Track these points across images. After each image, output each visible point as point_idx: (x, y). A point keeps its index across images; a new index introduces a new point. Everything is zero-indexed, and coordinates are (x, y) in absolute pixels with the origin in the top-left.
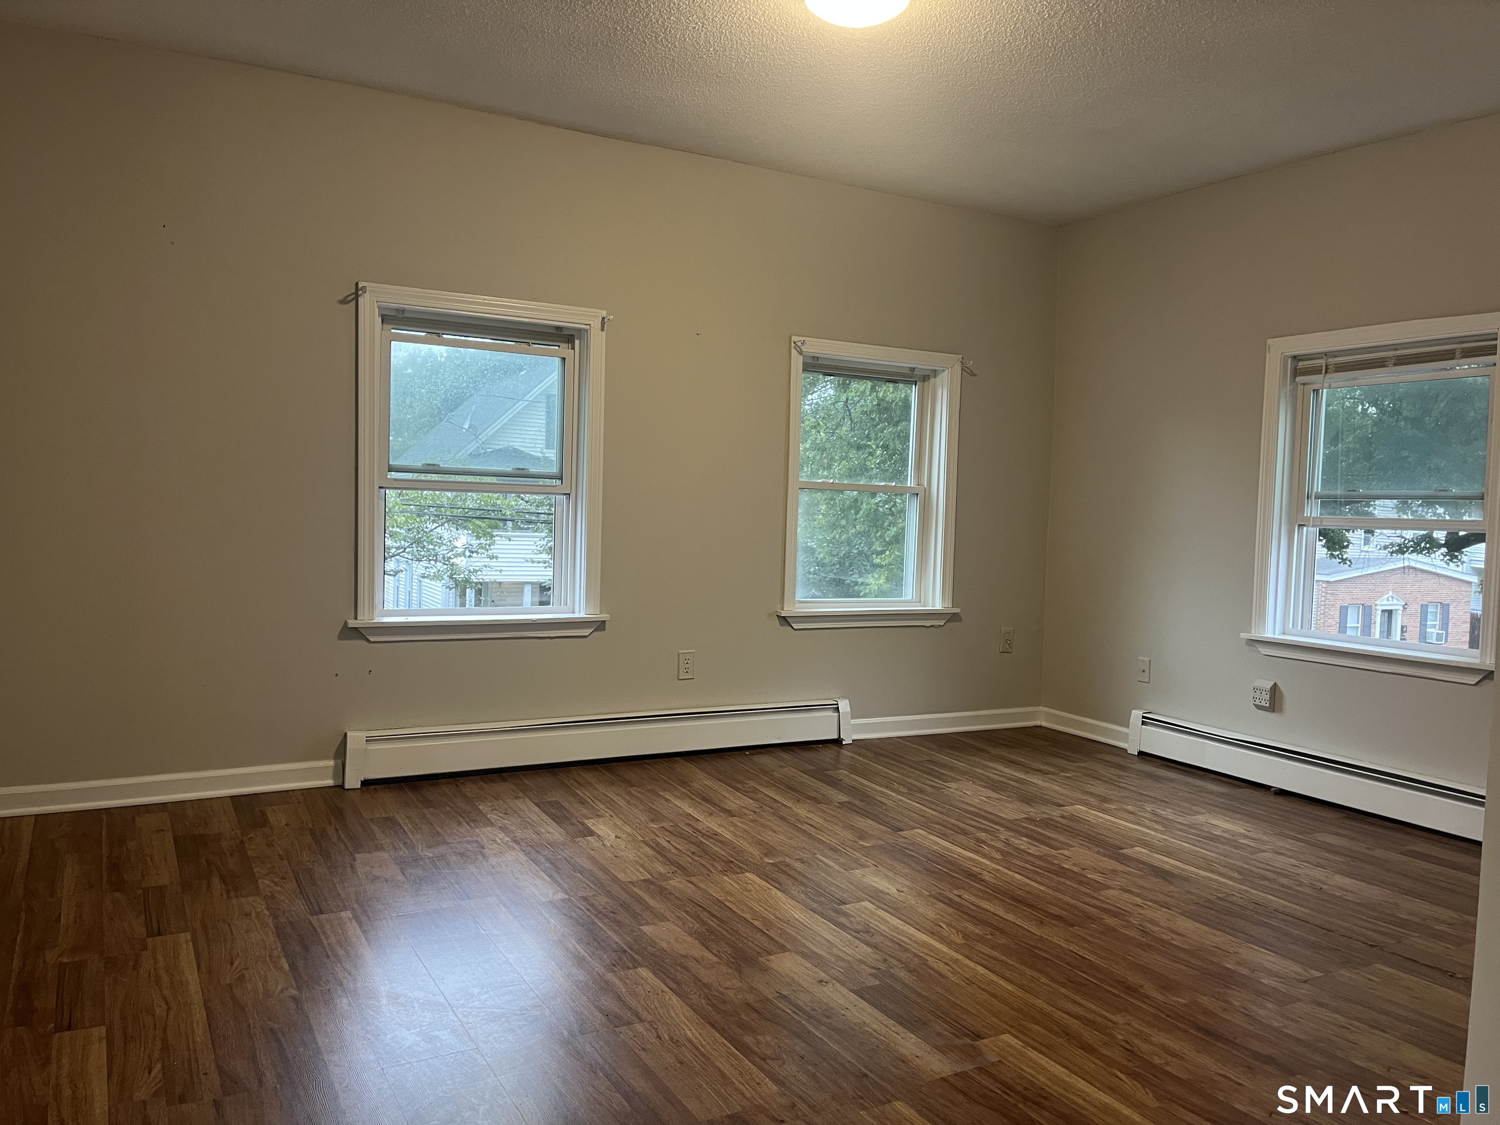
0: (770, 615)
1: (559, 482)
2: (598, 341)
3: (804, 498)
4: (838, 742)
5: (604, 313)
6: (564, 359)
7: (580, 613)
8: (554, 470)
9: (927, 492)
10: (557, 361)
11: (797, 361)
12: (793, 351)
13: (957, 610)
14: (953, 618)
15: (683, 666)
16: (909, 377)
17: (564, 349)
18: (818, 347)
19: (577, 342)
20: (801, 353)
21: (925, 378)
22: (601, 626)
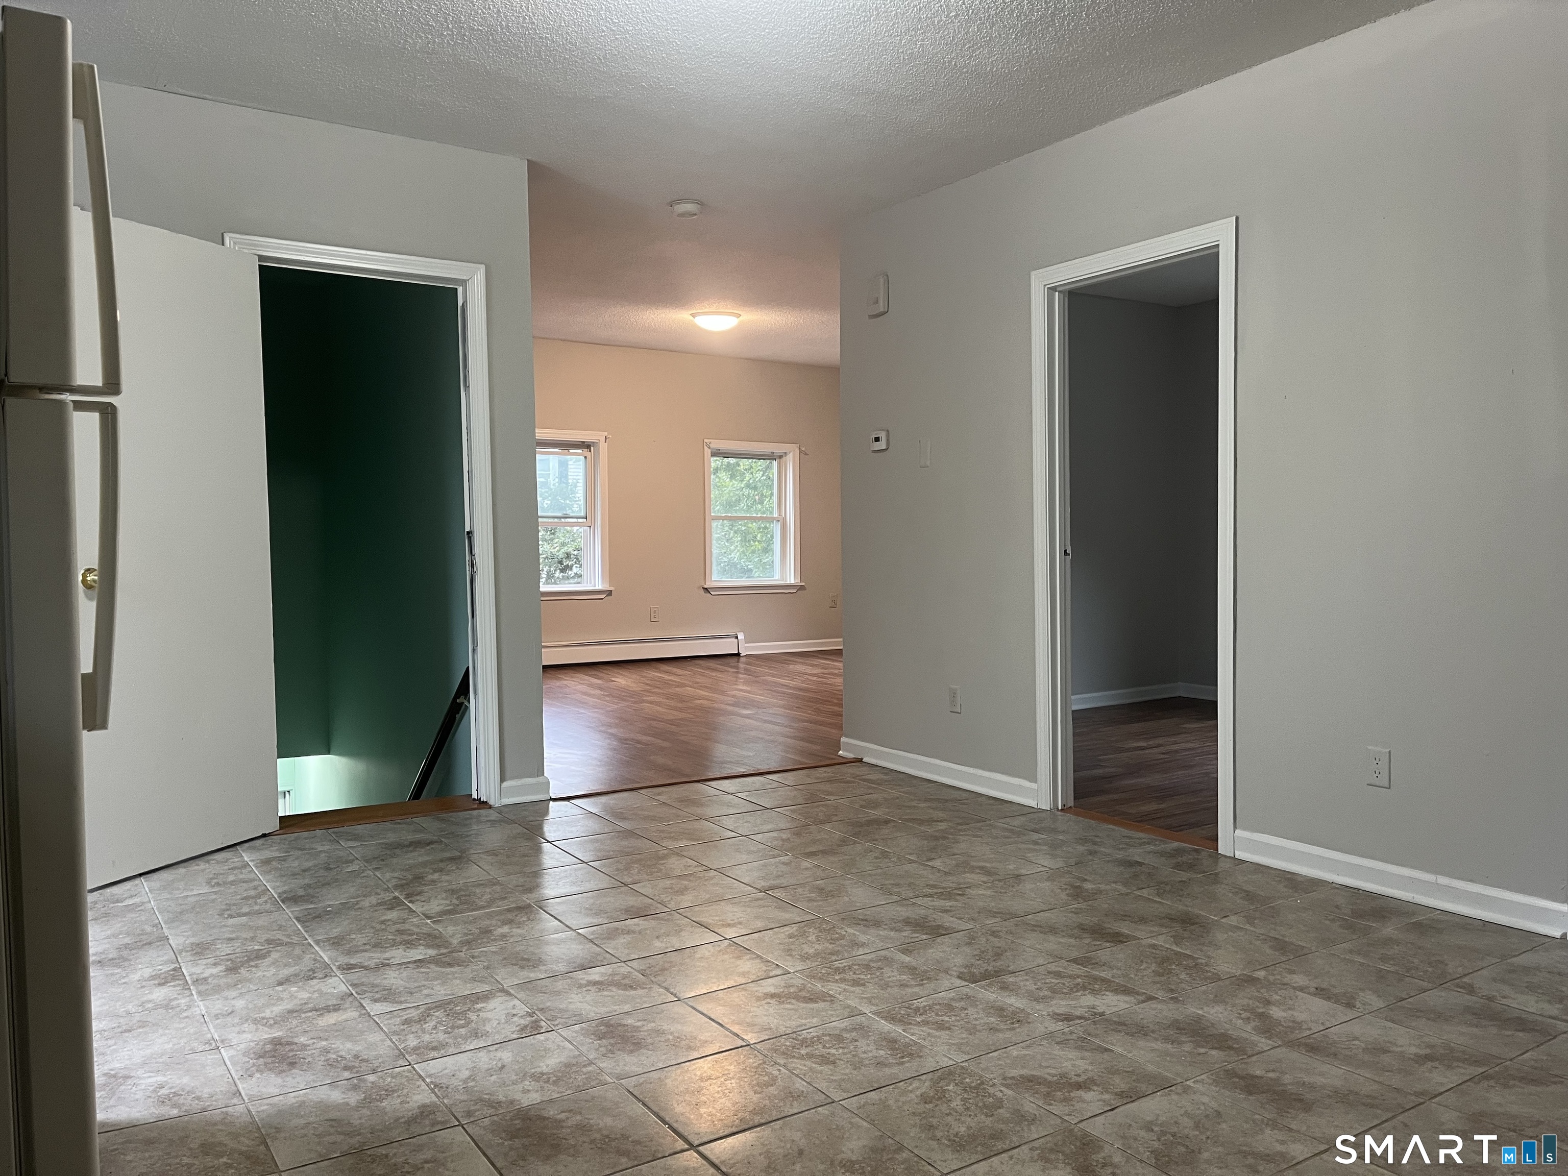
0: (699, 588)
1: (585, 520)
2: (603, 447)
3: (714, 524)
4: (738, 655)
5: (606, 434)
6: (586, 457)
7: (599, 587)
8: (583, 514)
9: (784, 519)
10: (582, 458)
11: (708, 452)
12: (705, 447)
13: (803, 584)
14: (802, 588)
15: (653, 615)
16: (771, 457)
17: (586, 452)
18: (717, 444)
19: (592, 448)
20: (709, 448)
21: (781, 457)
22: (609, 593)
